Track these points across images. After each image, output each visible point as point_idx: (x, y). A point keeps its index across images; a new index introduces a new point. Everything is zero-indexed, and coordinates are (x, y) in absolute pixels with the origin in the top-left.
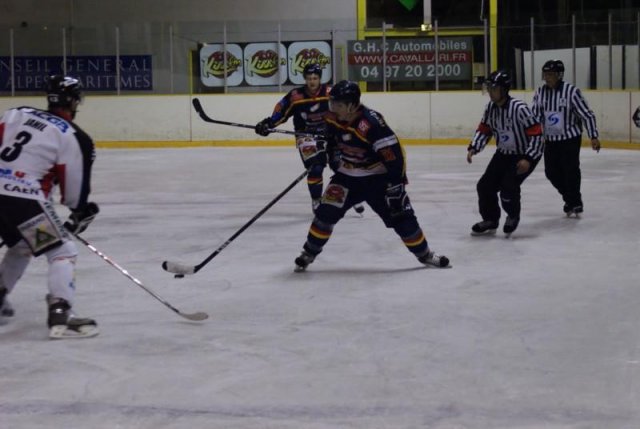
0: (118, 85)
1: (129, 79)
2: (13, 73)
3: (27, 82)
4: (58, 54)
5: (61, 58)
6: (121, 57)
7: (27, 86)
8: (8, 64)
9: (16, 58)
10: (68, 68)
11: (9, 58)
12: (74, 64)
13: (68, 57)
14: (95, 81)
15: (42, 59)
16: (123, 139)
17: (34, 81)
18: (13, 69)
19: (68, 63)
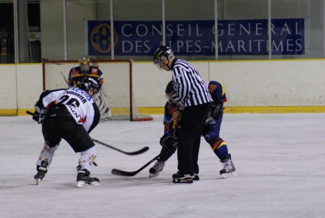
0: (270, 49)
1: (281, 43)
2: (164, 38)
3: (178, 47)
4: (210, 19)
5: (212, 23)
6: (273, 21)
7: (178, 51)
8: (160, 29)
9: (167, 23)
10: (219, 32)
11: (161, 22)
12: (226, 28)
13: (219, 22)
14: (247, 46)
15: (193, 23)
16: (274, 104)
17: (185, 45)
18: (164, 35)
19: (219, 27)
